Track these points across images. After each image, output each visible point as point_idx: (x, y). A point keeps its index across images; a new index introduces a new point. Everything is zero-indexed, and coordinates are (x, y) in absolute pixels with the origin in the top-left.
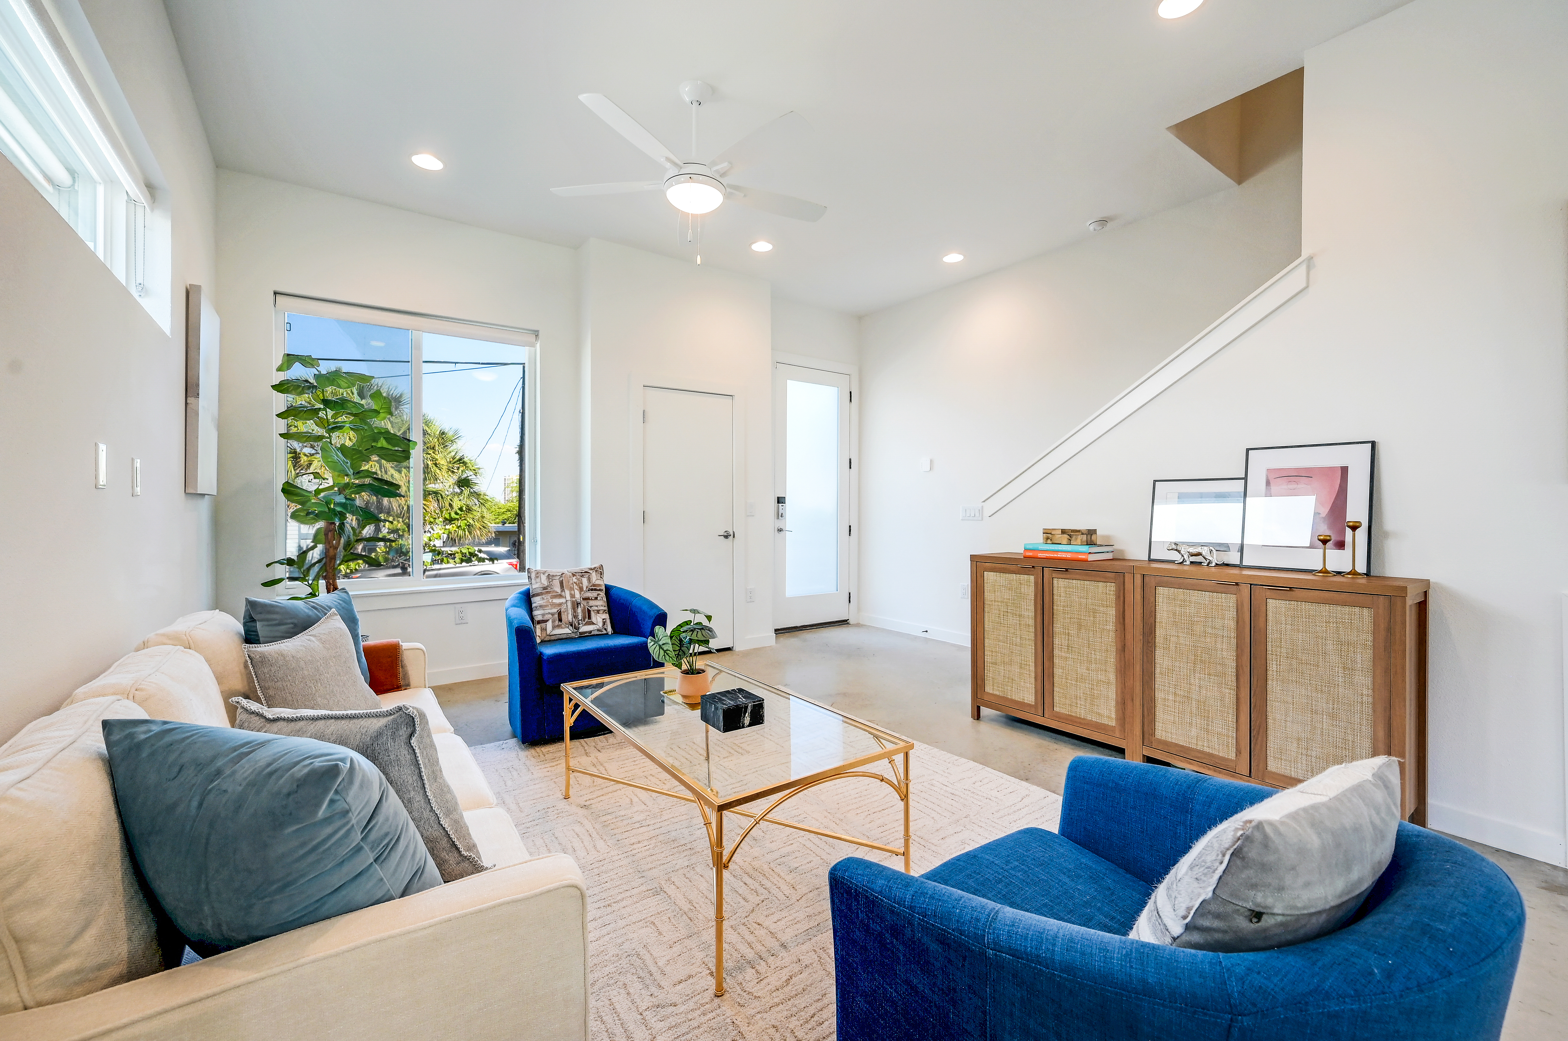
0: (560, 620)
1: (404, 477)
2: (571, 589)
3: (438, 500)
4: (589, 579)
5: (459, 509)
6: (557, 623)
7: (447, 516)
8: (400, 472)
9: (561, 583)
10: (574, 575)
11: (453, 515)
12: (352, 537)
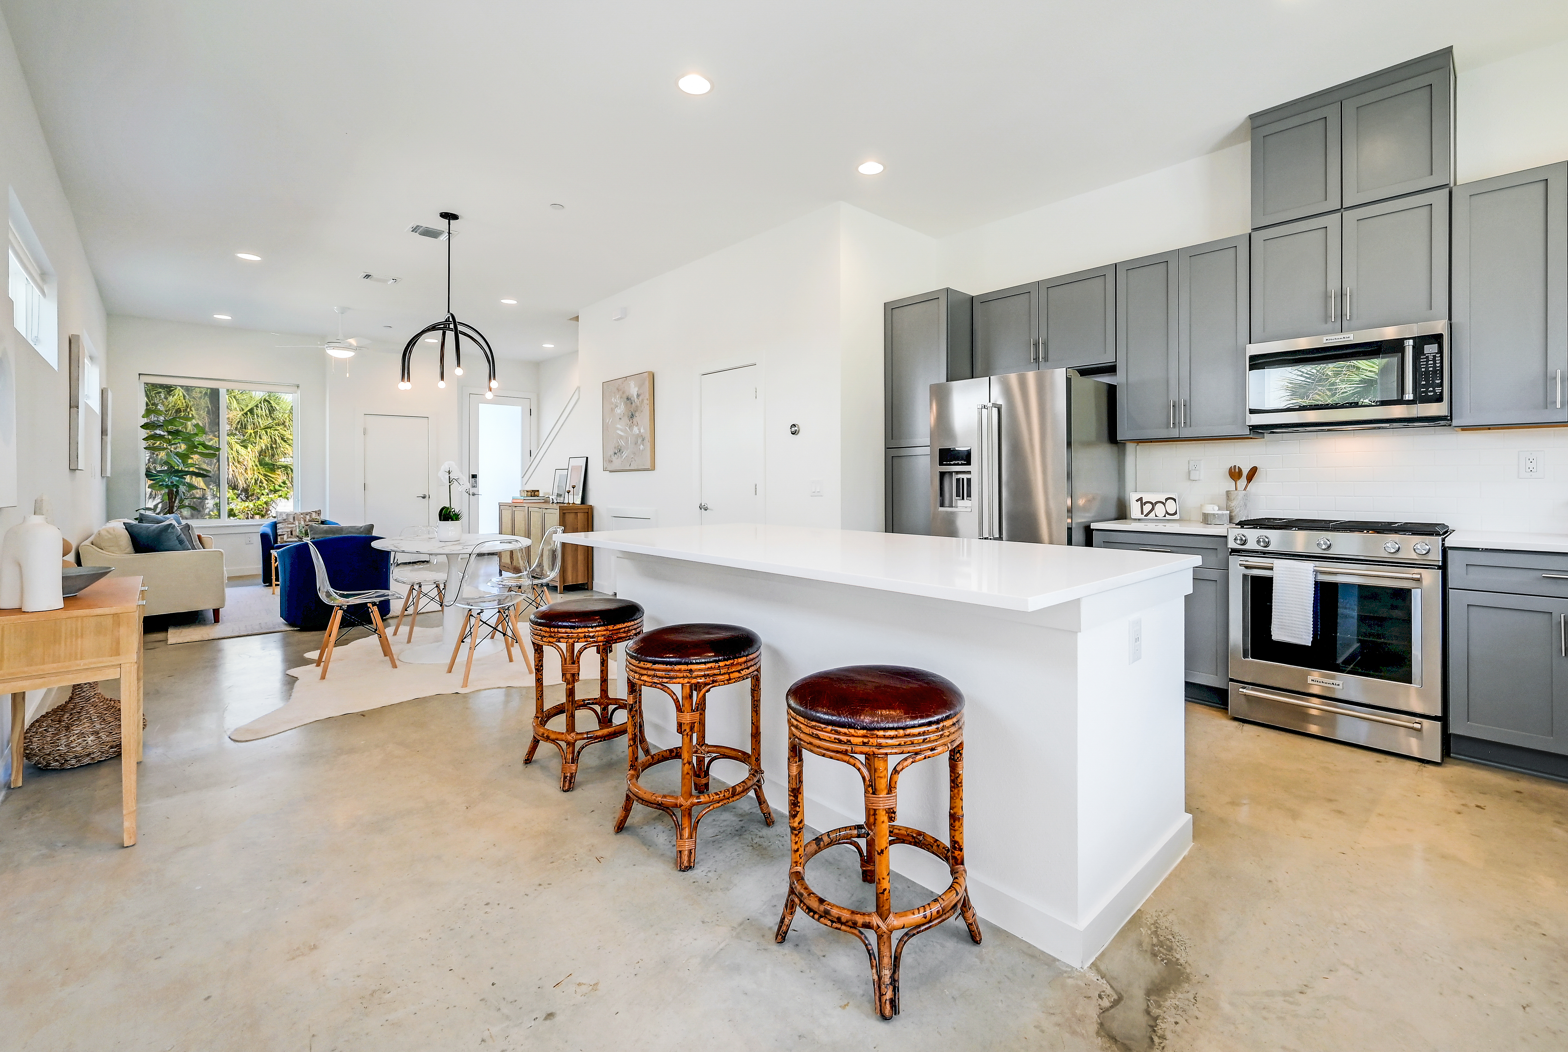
0: (292, 534)
1: (251, 452)
2: (299, 520)
3: (287, 473)
4: (310, 516)
5: (282, 483)
6: (290, 536)
7: (272, 488)
8: (246, 447)
9: (294, 518)
10: (302, 514)
11: (277, 487)
12: (183, 497)
